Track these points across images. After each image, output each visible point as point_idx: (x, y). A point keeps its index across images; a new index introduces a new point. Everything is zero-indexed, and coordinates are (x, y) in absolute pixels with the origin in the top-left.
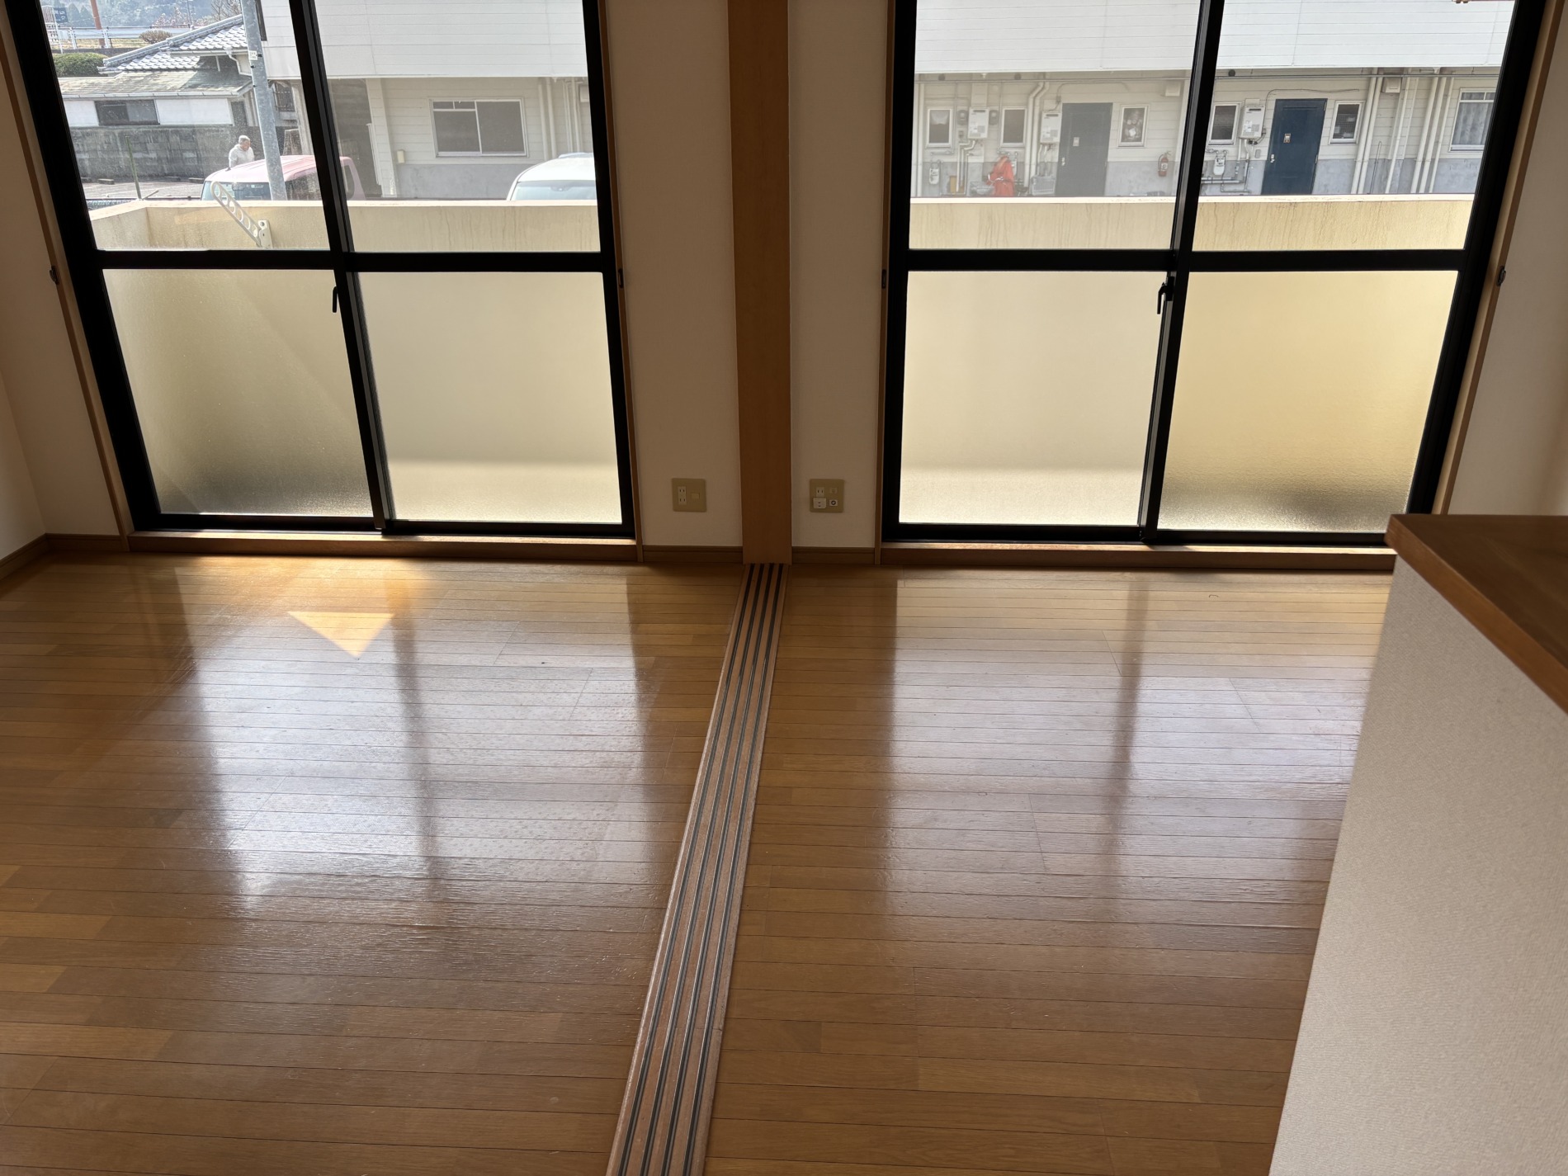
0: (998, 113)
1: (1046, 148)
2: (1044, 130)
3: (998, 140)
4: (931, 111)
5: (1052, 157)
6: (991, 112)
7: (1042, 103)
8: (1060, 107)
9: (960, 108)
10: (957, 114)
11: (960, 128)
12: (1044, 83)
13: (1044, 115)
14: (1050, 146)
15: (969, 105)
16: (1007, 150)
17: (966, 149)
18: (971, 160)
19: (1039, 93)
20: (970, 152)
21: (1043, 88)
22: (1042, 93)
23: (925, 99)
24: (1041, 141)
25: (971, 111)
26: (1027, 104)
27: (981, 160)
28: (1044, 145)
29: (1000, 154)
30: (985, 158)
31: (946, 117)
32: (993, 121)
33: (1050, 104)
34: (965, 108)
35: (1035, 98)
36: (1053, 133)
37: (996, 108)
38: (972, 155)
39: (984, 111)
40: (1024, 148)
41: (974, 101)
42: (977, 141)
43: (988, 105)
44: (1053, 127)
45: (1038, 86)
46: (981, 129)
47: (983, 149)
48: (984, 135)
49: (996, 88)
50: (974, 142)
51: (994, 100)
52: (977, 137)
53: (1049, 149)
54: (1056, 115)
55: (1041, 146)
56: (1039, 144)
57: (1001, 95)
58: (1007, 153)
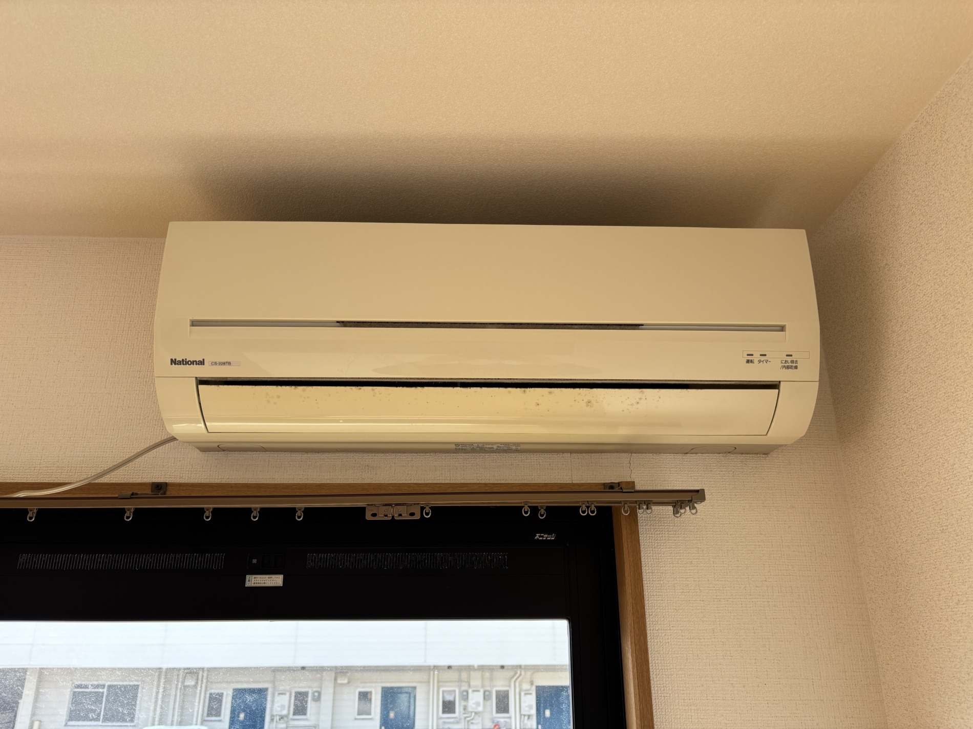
0: (490, 692)
1: (526, 718)
2: (523, 705)
3: (491, 712)
4: (443, 691)
5: (532, 725)
6: (485, 692)
7: (520, 685)
8: (534, 688)
9: (463, 688)
10: (461, 693)
11: (463, 703)
12: (521, 672)
13: (522, 694)
14: (529, 716)
15: (469, 686)
16: (499, 720)
17: (468, 719)
20: (472, 721)
21: (520, 675)
22: (520, 679)
23: (438, 682)
24: (523, 713)
25: (470, 691)
26: (510, 686)
28: (525, 716)
29: (493, 722)
31: (453, 695)
32: (486, 697)
33: (526, 686)
34: (466, 689)
35: (515, 682)
36: (530, 707)
37: (488, 688)
38: (472, 723)
39: (478, 691)
40: (510, 718)
41: (472, 683)
42: (476, 713)
43: (483, 686)
44: (530, 701)
45: (516, 673)
46: (478, 704)
47: (480, 719)
48: (480, 709)
49: (487, 675)
50: (473, 714)
51: (487, 683)
52: (475, 710)
53: (529, 718)
54: (531, 694)
55: (523, 717)
56: (521, 715)
57: (491, 679)
58: (498, 722)
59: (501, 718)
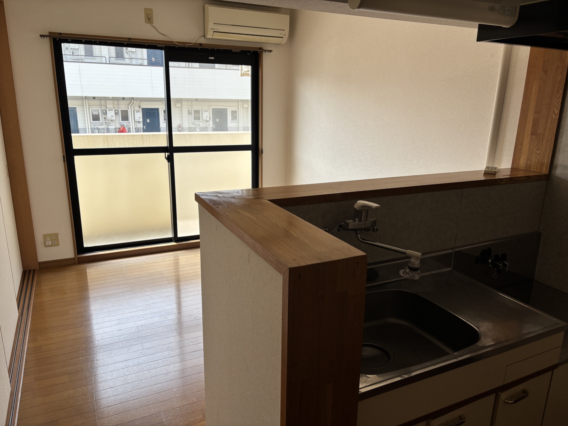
0: (118, 111)
1: (138, 123)
2: (136, 117)
3: (119, 120)
4: (91, 110)
5: (140, 126)
6: (115, 110)
7: (134, 108)
8: (141, 109)
9: (103, 109)
10: (102, 111)
11: (104, 116)
12: (134, 101)
13: (135, 112)
14: (139, 122)
15: (107, 108)
16: (123, 124)
17: (107, 123)
18: (110, 127)
19: (132, 104)
20: (109, 124)
21: (134, 103)
22: (134, 104)
23: (88, 105)
24: (136, 120)
25: (107, 110)
26: (128, 108)
27: (114, 127)
28: (137, 122)
29: (121, 125)
30: (115, 126)
31: (98, 112)
32: (116, 114)
33: (137, 108)
34: (105, 109)
35: (131, 106)
36: (139, 118)
37: (117, 109)
38: (110, 125)
39: (112, 110)
40: (129, 123)
41: (108, 106)
42: (111, 120)
43: (114, 108)
44: (139, 116)
45: (131, 102)
46: (112, 116)
47: (114, 123)
48: (114, 118)
49: (116, 102)
51: (116, 106)
52: (111, 119)
53: (139, 123)
54: (140, 112)
55: (136, 122)
56: (135, 121)
57: (118, 105)
58: (123, 125)
59: (125, 123)
